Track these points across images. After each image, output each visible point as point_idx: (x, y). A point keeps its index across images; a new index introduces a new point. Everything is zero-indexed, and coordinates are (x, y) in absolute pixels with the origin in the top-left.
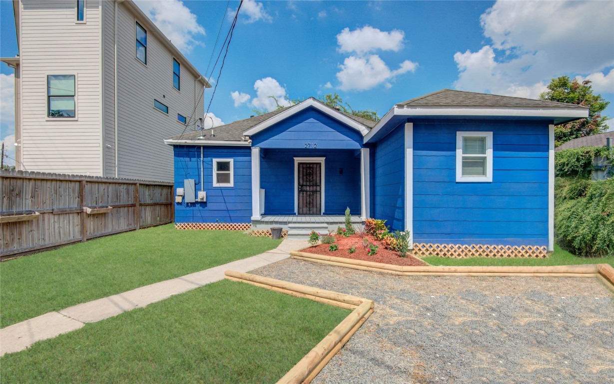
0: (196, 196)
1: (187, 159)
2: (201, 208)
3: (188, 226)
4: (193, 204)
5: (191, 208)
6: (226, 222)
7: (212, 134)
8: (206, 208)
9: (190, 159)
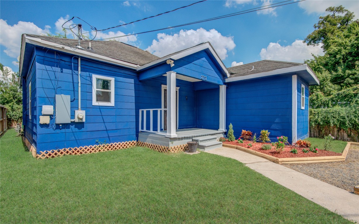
0: (73, 116)
1: (58, 69)
2: (77, 130)
3: (59, 154)
4: (66, 126)
5: (63, 130)
6: (106, 142)
7: (90, 46)
8: (83, 129)
9: (62, 69)
